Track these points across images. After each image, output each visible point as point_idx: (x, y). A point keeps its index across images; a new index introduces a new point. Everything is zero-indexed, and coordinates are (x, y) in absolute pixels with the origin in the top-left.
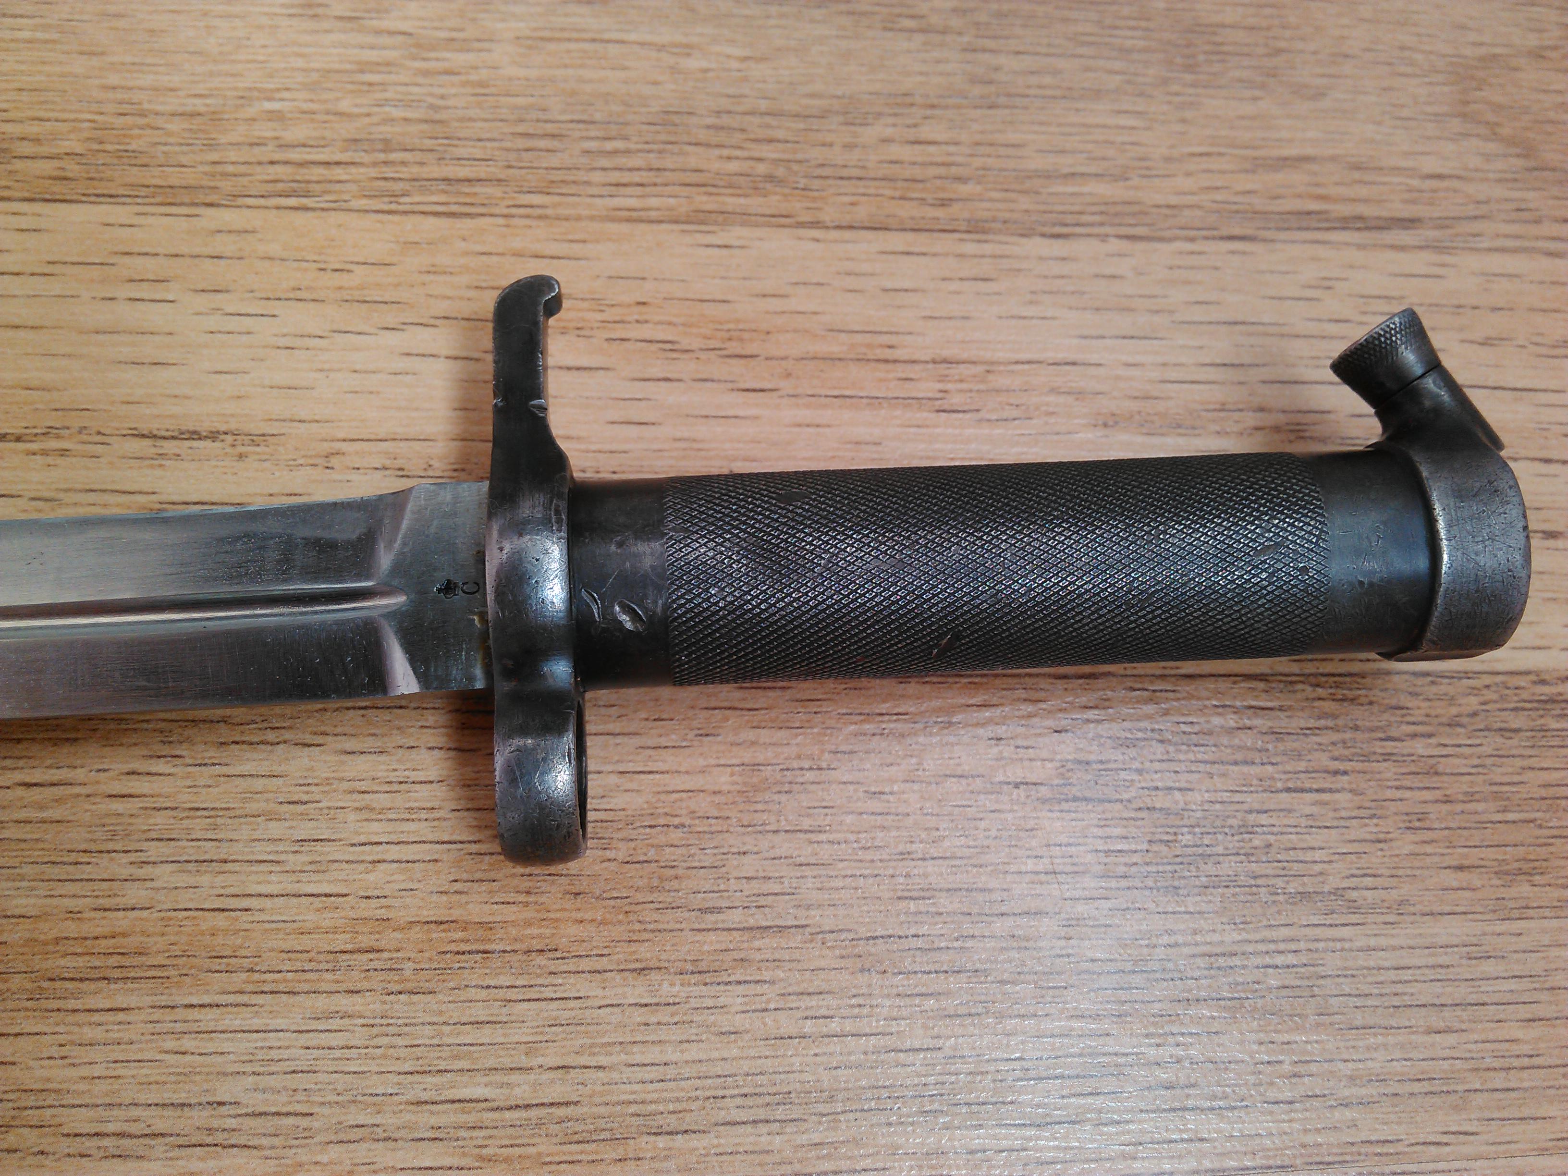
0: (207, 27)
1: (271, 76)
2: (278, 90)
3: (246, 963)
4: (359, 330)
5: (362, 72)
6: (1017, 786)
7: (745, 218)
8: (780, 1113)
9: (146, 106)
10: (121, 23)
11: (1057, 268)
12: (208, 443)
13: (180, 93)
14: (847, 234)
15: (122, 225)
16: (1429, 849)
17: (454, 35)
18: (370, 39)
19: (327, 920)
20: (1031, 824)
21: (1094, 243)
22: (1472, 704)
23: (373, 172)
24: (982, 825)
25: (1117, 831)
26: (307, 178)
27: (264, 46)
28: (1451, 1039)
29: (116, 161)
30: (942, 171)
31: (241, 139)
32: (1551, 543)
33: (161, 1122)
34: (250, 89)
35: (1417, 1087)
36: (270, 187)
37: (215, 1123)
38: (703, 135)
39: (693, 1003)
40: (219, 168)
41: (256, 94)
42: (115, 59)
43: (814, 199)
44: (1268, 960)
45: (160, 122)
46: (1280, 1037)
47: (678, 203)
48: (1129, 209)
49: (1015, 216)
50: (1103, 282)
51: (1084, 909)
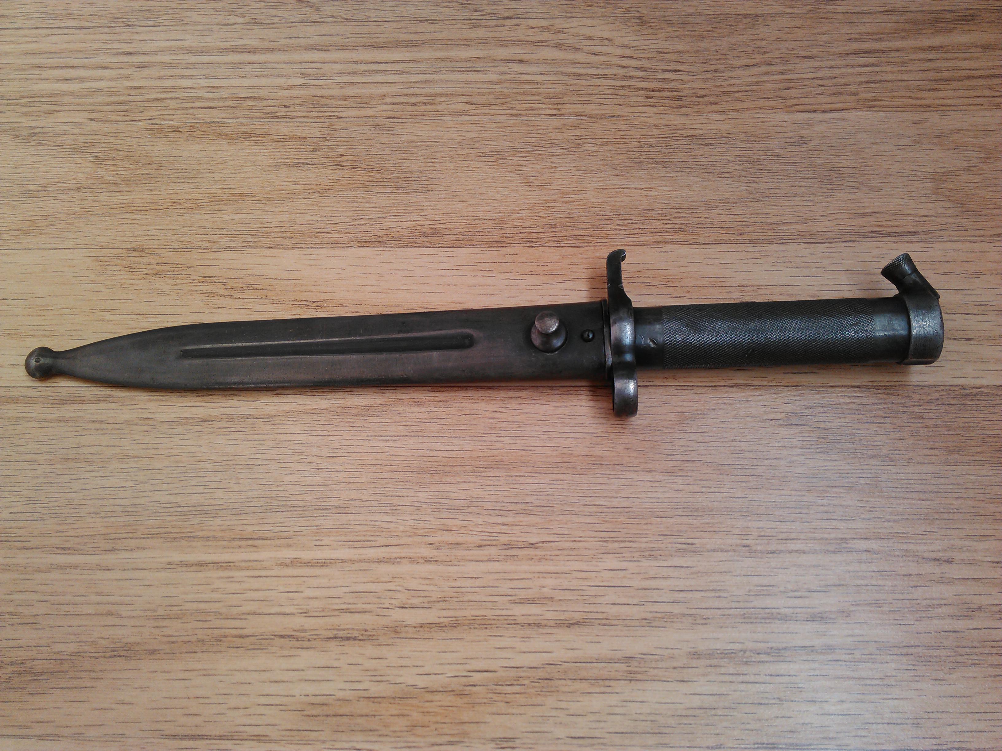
1: (518, 206)
2: (521, 210)
3: (532, 465)
4: (550, 283)
5: (546, 203)
6: (771, 420)
7: (672, 243)
8: (695, 514)
9: (481, 217)
10: (472, 191)
11: (782, 254)
13: (491, 213)
14: (707, 246)
15: (477, 254)
16: (920, 442)
17: (574, 189)
18: (547, 192)
19: (554, 454)
20: (777, 432)
21: (796, 245)
22: (937, 395)
23: (552, 235)
24: (760, 432)
25: (807, 435)
26: (532, 237)
27: (515, 196)
28: (928, 502)
29: (474, 234)
30: (740, 224)
31: (510, 226)
32: (969, 342)
33: (512, 507)
35: (915, 517)
36: (521, 240)
37: (526, 508)
38: (657, 217)
39: (666, 481)
40: (505, 235)
43: (695, 235)
44: (861, 476)
45: (485, 222)
46: (865, 499)
47: (650, 238)
48: (808, 233)
49: (766, 237)
50: (799, 258)
51: (795, 458)
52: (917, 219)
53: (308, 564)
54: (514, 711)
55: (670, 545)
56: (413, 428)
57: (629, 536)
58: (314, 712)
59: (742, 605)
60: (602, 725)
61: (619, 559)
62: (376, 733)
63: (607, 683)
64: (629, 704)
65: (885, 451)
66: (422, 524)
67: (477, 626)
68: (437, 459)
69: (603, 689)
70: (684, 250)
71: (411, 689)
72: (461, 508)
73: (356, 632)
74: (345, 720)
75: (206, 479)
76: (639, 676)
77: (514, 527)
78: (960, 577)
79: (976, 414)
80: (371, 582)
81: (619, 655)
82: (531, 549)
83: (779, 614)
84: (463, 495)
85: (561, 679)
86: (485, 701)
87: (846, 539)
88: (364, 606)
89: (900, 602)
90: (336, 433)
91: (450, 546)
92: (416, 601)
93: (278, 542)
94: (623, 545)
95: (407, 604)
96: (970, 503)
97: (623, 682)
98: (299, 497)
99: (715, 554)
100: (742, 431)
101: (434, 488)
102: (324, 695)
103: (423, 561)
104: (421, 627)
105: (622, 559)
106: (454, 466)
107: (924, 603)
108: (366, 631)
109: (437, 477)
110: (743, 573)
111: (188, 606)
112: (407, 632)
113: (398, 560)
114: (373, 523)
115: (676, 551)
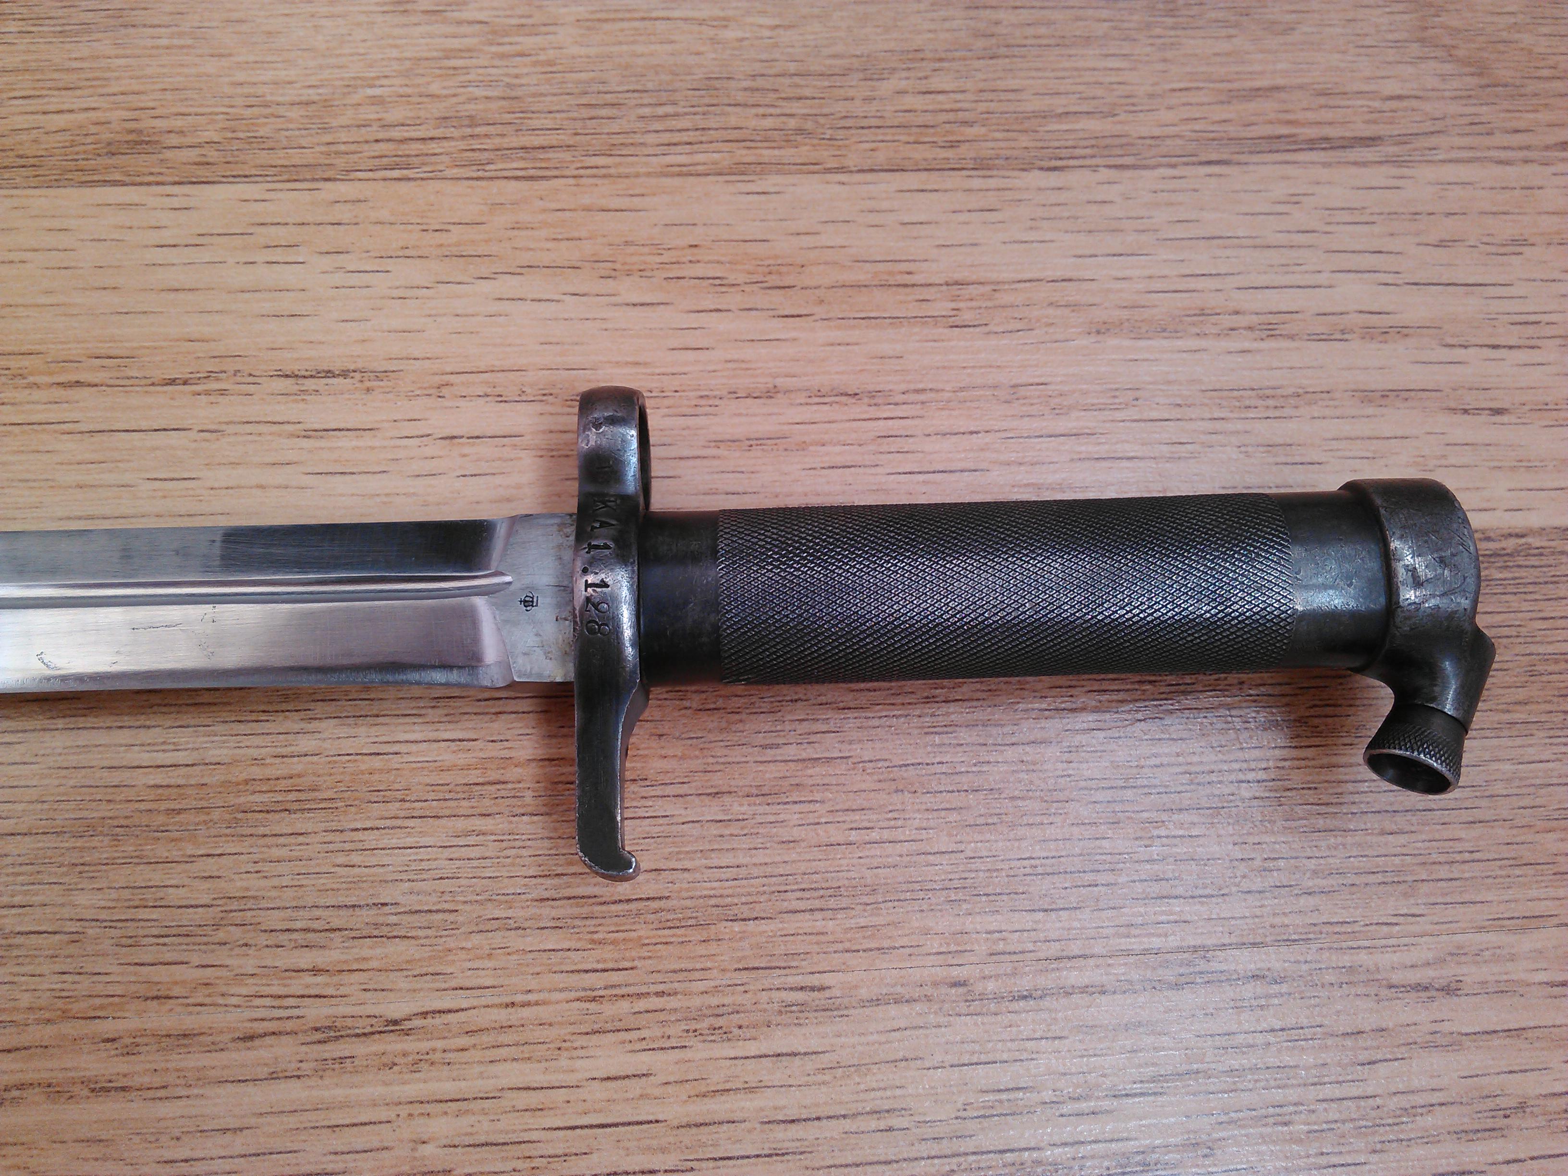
0: (315, 26)
1: (371, 66)
2: (378, 78)
3: (399, 795)
4: (458, 280)
5: (447, 58)
7: (780, 167)
8: (832, 903)
9: (269, 98)
10: (244, 28)
11: (1054, 197)
12: (340, 380)
13: (297, 85)
14: (869, 177)
15: (256, 201)
17: (523, 21)
18: (451, 29)
19: (462, 759)
21: (1086, 172)
23: (462, 145)
26: (407, 152)
27: (364, 41)
28: (1402, 839)
29: (248, 147)
30: (951, 116)
31: (349, 123)
32: (1498, 419)
34: (354, 78)
35: (1372, 879)
36: (377, 162)
38: (740, 97)
39: (759, 819)
40: (333, 148)
41: (359, 82)
42: (240, 59)
43: (839, 147)
44: (1241, 777)
45: (281, 110)
46: (1251, 839)
47: (721, 157)
48: (1117, 141)
49: (1016, 153)
50: (1095, 207)
52: (1377, 104)
55: (764, 996)
57: (659, 977)
59: (945, 1147)
61: (629, 1047)
66: (85, 984)
68: (131, 794)
72: (198, 931)
77: (346, 978)
78: (1477, 1029)
82: (392, 1037)
83: (1038, 1163)
84: (203, 893)
87: (1206, 949)
94: (642, 1005)
96: (1501, 833)
99: (879, 1011)
101: (120, 876)
103: (86, 1092)
105: (639, 1046)
106: (179, 812)
109: (130, 846)
110: (949, 1059)
113: (15, 1093)
115: (780, 1012)
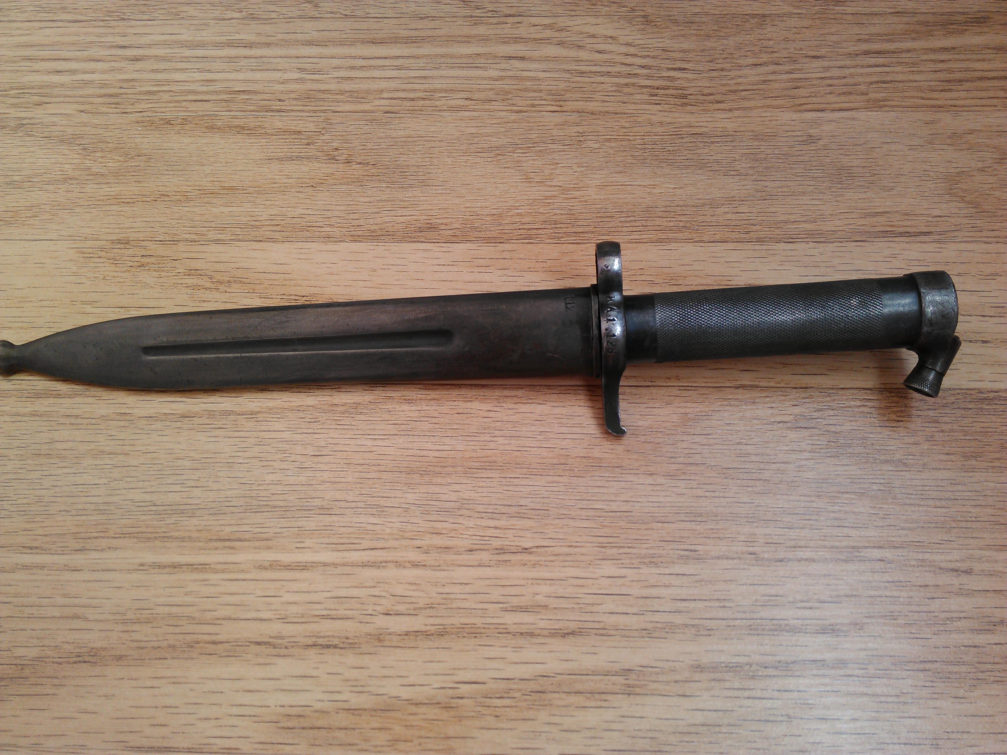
1: (517, 202)
2: (519, 206)
3: (527, 466)
5: (546, 199)
6: (779, 422)
7: (676, 240)
8: (699, 519)
9: (478, 213)
10: (469, 187)
11: (790, 253)
13: (489, 208)
14: (713, 244)
15: (474, 250)
16: (935, 447)
17: (575, 186)
18: (547, 189)
19: (550, 455)
20: (785, 435)
21: (804, 244)
22: (953, 399)
23: (551, 231)
24: (767, 435)
25: (816, 438)
26: (532, 233)
28: (944, 510)
29: (471, 230)
30: (747, 222)
31: (509, 222)
32: (985, 345)
33: (505, 509)
34: (509, 206)
35: (932, 525)
36: (519, 237)
37: (520, 511)
38: (660, 214)
39: (668, 485)
40: (503, 231)
41: (512, 208)
43: (701, 233)
44: (873, 481)
45: (483, 217)
46: (878, 506)
47: (653, 236)
48: (817, 232)
49: (774, 236)
50: (808, 257)
51: (804, 462)
52: (931, 219)
53: (288, 567)
54: (504, 725)
55: (671, 552)
56: (403, 426)
57: (629, 541)
58: (290, 724)
59: (748, 616)
60: (598, 741)
61: (617, 566)
62: (356, 747)
63: (604, 697)
64: (626, 719)
65: (898, 456)
66: (410, 527)
67: (465, 635)
68: (428, 459)
69: (599, 704)
70: (689, 248)
71: (394, 701)
72: (452, 510)
73: (337, 639)
74: (323, 732)
75: (184, 477)
76: (638, 690)
77: (507, 531)
78: (980, 589)
79: (994, 418)
80: (354, 587)
81: (617, 667)
82: (524, 554)
83: (787, 625)
84: (453, 496)
85: (554, 692)
86: (473, 714)
87: (858, 547)
88: (347, 612)
89: (916, 614)
90: (322, 431)
91: (439, 550)
92: (401, 608)
93: (257, 544)
94: (622, 551)
95: (392, 610)
96: (990, 511)
97: (620, 696)
98: (280, 497)
99: (719, 561)
100: (749, 433)
101: (423, 489)
102: (301, 706)
103: (410, 566)
104: (407, 635)
105: (621, 566)
106: (445, 467)
107: (943, 615)
108: (347, 638)
109: (427, 478)
110: (748, 582)
111: (160, 610)
112: (391, 640)
113: (384, 564)
114: (358, 525)
115: (678, 559)
